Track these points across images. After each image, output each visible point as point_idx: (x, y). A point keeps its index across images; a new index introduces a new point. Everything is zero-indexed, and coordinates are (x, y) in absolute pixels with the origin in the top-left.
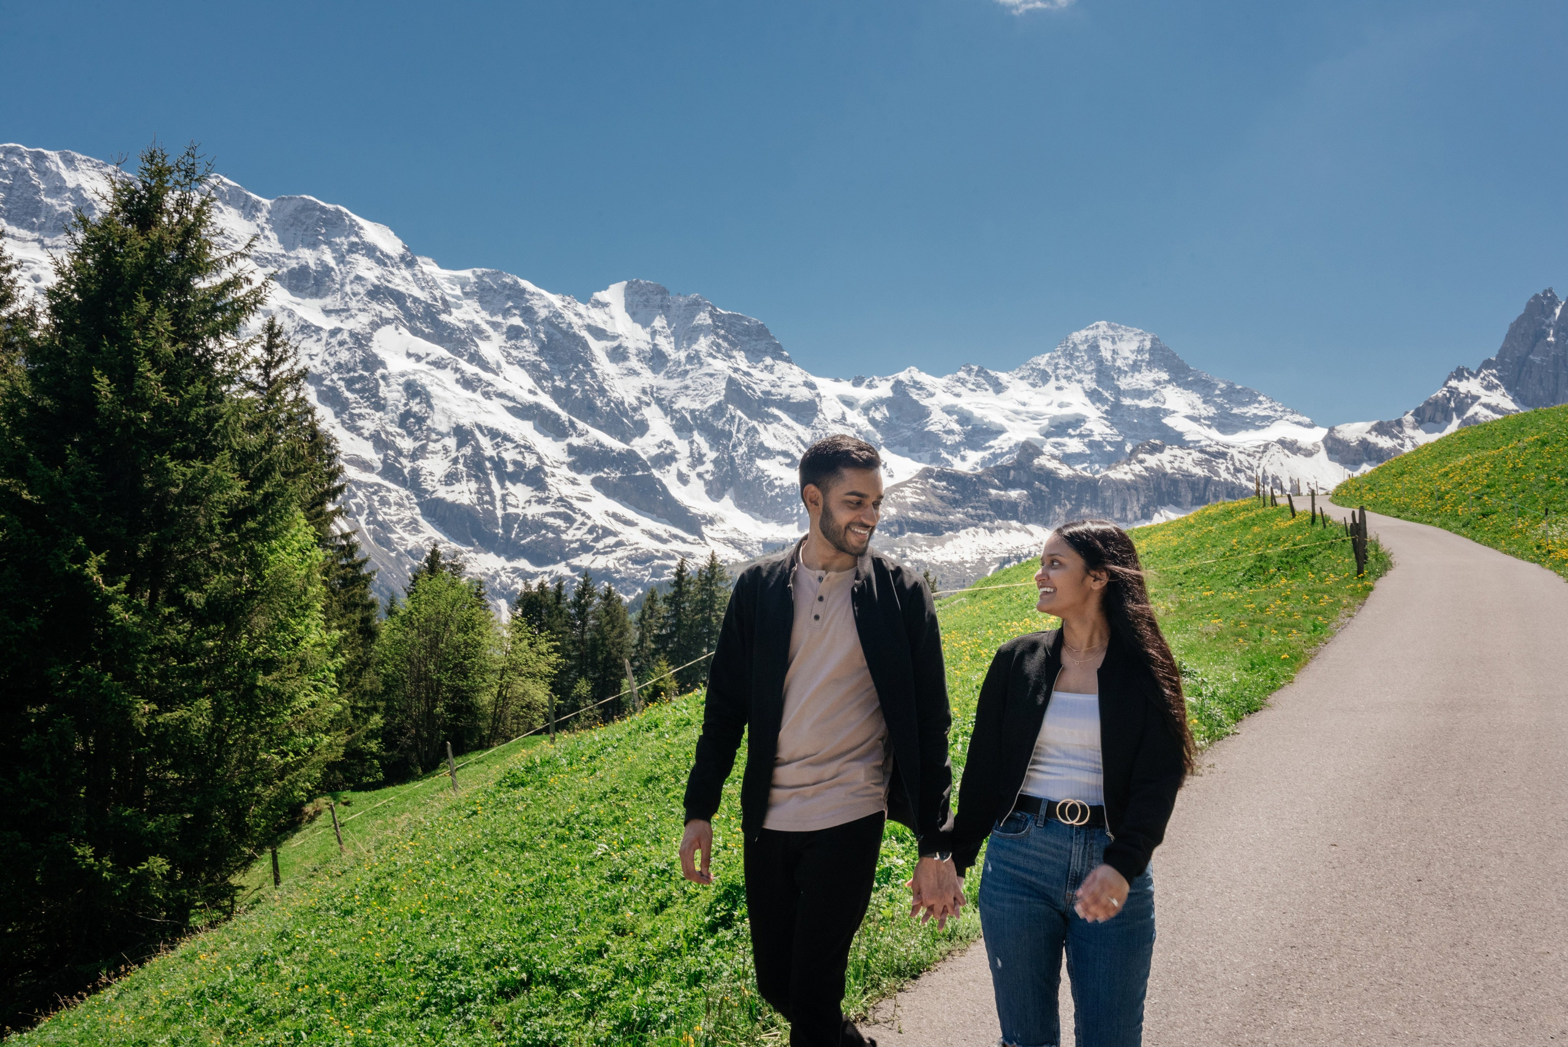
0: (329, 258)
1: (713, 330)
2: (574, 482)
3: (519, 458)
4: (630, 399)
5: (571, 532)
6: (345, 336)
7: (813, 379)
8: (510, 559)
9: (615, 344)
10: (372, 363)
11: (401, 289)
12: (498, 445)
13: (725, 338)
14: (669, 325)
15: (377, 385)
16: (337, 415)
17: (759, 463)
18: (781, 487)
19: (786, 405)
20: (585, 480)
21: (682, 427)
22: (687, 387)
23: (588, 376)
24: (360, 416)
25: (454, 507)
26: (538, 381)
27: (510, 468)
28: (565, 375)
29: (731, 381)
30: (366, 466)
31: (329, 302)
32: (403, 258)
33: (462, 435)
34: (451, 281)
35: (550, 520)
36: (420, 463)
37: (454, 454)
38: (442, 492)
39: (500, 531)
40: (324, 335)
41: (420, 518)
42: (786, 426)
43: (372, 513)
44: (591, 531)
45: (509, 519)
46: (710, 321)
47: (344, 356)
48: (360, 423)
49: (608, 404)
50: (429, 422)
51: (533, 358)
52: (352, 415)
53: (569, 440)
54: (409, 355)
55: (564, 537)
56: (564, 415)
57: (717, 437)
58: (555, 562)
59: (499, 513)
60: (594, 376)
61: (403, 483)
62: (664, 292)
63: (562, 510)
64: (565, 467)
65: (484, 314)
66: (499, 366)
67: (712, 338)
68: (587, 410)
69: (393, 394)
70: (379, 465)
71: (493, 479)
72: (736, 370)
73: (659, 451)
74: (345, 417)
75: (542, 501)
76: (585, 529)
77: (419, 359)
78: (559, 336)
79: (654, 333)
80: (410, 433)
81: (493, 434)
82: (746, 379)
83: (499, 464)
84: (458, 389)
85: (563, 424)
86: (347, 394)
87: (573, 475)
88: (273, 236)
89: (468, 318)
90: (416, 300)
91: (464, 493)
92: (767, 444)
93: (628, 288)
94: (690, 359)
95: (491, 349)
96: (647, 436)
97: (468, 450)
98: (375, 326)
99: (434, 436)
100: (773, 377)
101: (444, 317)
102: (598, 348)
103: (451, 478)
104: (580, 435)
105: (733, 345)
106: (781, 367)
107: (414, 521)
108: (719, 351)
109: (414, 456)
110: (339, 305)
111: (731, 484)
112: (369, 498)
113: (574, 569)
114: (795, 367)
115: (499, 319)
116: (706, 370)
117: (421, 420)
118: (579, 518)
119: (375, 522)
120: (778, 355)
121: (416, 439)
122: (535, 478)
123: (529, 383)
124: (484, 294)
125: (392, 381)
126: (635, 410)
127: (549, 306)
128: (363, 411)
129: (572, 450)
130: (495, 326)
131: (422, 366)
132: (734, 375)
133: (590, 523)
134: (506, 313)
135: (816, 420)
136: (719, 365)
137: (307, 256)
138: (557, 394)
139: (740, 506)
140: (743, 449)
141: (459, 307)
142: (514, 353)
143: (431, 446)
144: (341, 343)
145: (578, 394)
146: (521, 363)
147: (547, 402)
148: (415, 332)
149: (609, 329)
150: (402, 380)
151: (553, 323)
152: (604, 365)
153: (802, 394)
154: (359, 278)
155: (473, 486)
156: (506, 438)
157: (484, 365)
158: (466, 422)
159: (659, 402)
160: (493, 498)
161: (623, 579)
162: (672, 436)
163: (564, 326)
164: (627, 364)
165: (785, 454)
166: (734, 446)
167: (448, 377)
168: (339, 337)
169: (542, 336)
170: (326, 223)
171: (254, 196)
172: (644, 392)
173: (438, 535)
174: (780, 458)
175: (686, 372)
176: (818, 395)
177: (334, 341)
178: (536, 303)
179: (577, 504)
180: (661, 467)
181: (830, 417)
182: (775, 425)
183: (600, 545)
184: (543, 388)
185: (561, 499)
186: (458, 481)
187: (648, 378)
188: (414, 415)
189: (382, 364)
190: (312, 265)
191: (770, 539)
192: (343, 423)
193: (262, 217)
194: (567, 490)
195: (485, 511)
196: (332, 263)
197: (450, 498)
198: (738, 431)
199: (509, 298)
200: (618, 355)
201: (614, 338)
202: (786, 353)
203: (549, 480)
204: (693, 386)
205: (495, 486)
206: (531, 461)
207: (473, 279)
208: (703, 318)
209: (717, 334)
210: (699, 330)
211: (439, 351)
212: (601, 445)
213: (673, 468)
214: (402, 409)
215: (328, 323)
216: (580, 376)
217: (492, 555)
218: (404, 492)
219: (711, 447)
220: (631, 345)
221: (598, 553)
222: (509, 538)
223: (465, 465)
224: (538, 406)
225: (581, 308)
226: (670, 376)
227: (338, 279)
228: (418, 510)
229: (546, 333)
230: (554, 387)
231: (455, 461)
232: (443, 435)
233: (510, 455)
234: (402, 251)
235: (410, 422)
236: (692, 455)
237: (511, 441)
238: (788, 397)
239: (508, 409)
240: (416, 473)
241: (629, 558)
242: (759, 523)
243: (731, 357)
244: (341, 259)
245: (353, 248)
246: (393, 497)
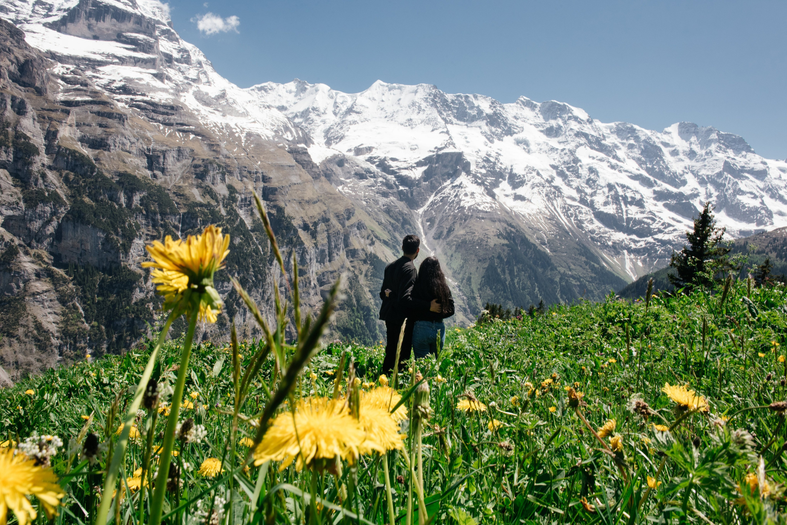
0: (560, 122)
1: (718, 141)
2: (655, 205)
3: (633, 196)
4: (679, 171)
5: (654, 225)
6: (567, 151)
7: (765, 160)
8: (628, 235)
9: (673, 149)
10: (576, 161)
11: (587, 132)
12: (625, 191)
13: (723, 144)
14: (698, 140)
15: (578, 169)
16: (563, 180)
17: (738, 197)
18: (749, 207)
19: (752, 172)
20: (660, 204)
21: (702, 182)
22: (705, 166)
23: (661, 162)
24: (572, 181)
25: (607, 215)
26: (640, 165)
27: (629, 200)
28: (651, 162)
29: (726, 162)
30: (574, 199)
31: (561, 139)
32: (588, 120)
33: (610, 187)
34: (606, 128)
35: (645, 220)
36: (594, 198)
37: (607, 194)
38: (603, 209)
39: (625, 224)
40: (559, 151)
41: (594, 219)
42: (751, 181)
43: (576, 216)
44: (663, 224)
45: (629, 220)
46: (717, 137)
47: (566, 158)
48: (571, 183)
49: (669, 173)
50: (597, 182)
51: (638, 156)
52: (569, 181)
53: (654, 188)
54: (590, 157)
55: (651, 227)
56: (652, 178)
57: (718, 186)
58: (647, 237)
59: (625, 217)
60: (664, 162)
61: (587, 205)
62: (695, 126)
63: (651, 216)
64: (652, 199)
65: (619, 140)
66: (624, 160)
67: (717, 144)
68: (661, 176)
69: (584, 172)
70: (578, 199)
71: (622, 204)
72: (728, 157)
73: (691, 192)
74: (566, 181)
75: (642, 212)
76: (660, 224)
77: (593, 158)
78: (649, 147)
79: (691, 143)
80: (590, 187)
81: (623, 186)
82: (733, 161)
83: (625, 198)
84: (609, 169)
85: (651, 182)
86: (567, 173)
87: (655, 202)
88: (541, 117)
89: (612, 141)
90: (592, 136)
91: (611, 209)
92: (742, 189)
93: (680, 125)
94: (707, 154)
95: (621, 153)
96: (687, 186)
97: (613, 193)
98: (577, 147)
99: (599, 188)
100: (746, 160)
101: (603, 142)
102: (666, 151)
103: (606, 204)
104: (659, 186)
105: (727, 147)
106: (750, 155)
107: (591, 220)
108: (720, 149)
109: (592, 195)
110: (564, 140)
111: (724, 206)
112: (575, 211)
113: (655, 239)
114: (756, 155)
115: (625, 141)
116: (714, 158)
117: (594, 182)
118: (658, 219)
119: (577, 220)
120: (748, 150)
121: (592, 189)
122: (640, 203)
123: (636, 166)
124: (619, 132)
125: (584, 167)
126: (681, 175)
127: (646, 135)
128: (573, 179)
129: (655, 192)
130: (623, 144)
131: (595, 161)
132: (728, 160)
133: (662, 221)
134: (628, 139)
135: (766, 178)
136: (721, 156)
137: (553, 123)
138: (648, 170)
139: (729, 215)
140: (730, 191)
141: (609, 137)
142: (631, 154)
143: (598, 191)
144: (565, 154)
145: (657, 170)
146: (633, 158)
147: (645, 174)
148: (592, 148)
149: (671, 143)
150: (588, 167)
151: (647, 142)
152: (668, 157)
153: (760, 167)
154: (571, 129)
155: (615, 206)
156: (628, 188)
157: (618, 159)
158: (612, 182)
159: (692, 172)
160: (622, 211)
161: (676, 244)
162: (697, 186)
163: (652, 143)
164: (678, 157)
165: (751, 193)
166: (727, 190)
167: (605, 165)
168: (565, 152)
169: (642, 147)
170: (560, 110)
171: (535, 103)
172: (686, 168)
173: (600, 225)
174: (749, 195)
175: (705, 159)
176: (768, 167)
177: (563, 153)
178: (640, 134)
179: (657, 214)
180: (692, 199)
181: (773, 177)
182: (746, 181)
183: (666, 230)
184: (642, 168)
185: (650, 212)
186: (609, 204)
187: (688, 162)
188: (592, 180)
189: (580, 161)
190: (555, 126)
191: (743, 229)
192: (565, 183)
193: (537, 110)
194: (653, 209)
195: (619, 216)
196: (562, 124)
197: (605, 211)
198: (729, 183)
199: (629, 133)
200: (675, 153)
201: (673, 146)
202: (752, 149)
203: (645, 204)
204: (708, 165)
205: (623, 206)
206: (638, 197)
207: (615, 126)
208: (714, 136)
209: (720, 143)
210: (711, 141)
211: (601, 155)
212: (668, 190)
213: (698, 199)
214: (587, 178)
215: (561, 147)
216: (658, 163)
217: (621, 233)
218: (587, 209)
219: (716, 190)
220: (680, 149)
221: (666, 233)
222: (628, 227)
223: (612, 198)
224: (641, 175)
225: (659, 135)
226: (697, 161)
227: (564, 130)
228: (593, 216)
229: (644, 146)
230: (647, 167)
231: (608, 197)
232: (603, 187)
233: (629, 194)
234: (588, 118)
235: (590, 182)
236: (706, 193)
237: (630, 189)
238: (753, 168)
239: (629, 177)
240: (592, 202)
241: (679, 236)
242: (737, 223)
243: (726, 152)
244: (565, 123)
245: (570, 118)
246: (583, 211)
